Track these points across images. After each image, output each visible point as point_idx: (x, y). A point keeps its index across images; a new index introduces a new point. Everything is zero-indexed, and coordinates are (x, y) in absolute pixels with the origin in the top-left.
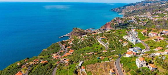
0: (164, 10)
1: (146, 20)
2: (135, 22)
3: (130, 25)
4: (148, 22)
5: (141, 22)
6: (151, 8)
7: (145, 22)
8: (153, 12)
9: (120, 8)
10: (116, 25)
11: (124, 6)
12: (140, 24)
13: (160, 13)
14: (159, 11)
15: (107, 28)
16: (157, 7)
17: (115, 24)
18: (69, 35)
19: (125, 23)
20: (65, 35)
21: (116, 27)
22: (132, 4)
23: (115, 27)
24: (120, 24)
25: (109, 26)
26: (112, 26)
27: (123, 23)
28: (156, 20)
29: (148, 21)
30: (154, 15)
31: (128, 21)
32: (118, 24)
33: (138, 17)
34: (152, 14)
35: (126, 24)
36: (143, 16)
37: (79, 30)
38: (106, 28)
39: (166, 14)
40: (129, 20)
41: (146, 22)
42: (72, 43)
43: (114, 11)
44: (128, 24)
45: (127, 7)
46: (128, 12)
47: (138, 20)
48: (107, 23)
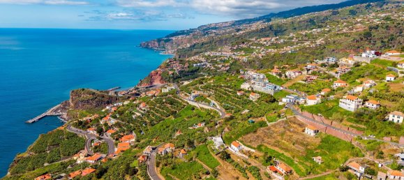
0: (250, 41)
1: (228, 62)
2: (208, 65)
3: (201, 73)
4: (231, 65)
5: (220, 66)
6: (224, 38)
7: (226, 65)
8: (233, 46)
9: (159, 40)
10: (173, 74)
11: (168, 36)
12: (220, 68)
13: (244, 46)
14: (243, 43)
15: (155, 84)
16: (233, 36)
17: (171, 72)
18: (56, 111)
19: (191, 69)
20: (44, 115)
21: (175, 79)
22: (182, 33)
23: (171, 80)
24: (181, 72)
25: (160, 78)
26: (164, 78)
27: (187, 70)
28: (245, 59)
29: (231, 62)
30: (237, 50)
31: (195, 65)
32: (176, 72)
33: (209, 56)
34: (233, 50)
35: (192, 72)
36: (218, 54)
37: (94, 94)
38: (151, 83)
39: (255, 47)
40: (196, 63)
41: (229, 64)
42: (113, 121)
43: (147, 47)
44: (197, 70)
45: (174, 38)
46: (183, 48)
47: (214, 62)
48: (153, 72)
